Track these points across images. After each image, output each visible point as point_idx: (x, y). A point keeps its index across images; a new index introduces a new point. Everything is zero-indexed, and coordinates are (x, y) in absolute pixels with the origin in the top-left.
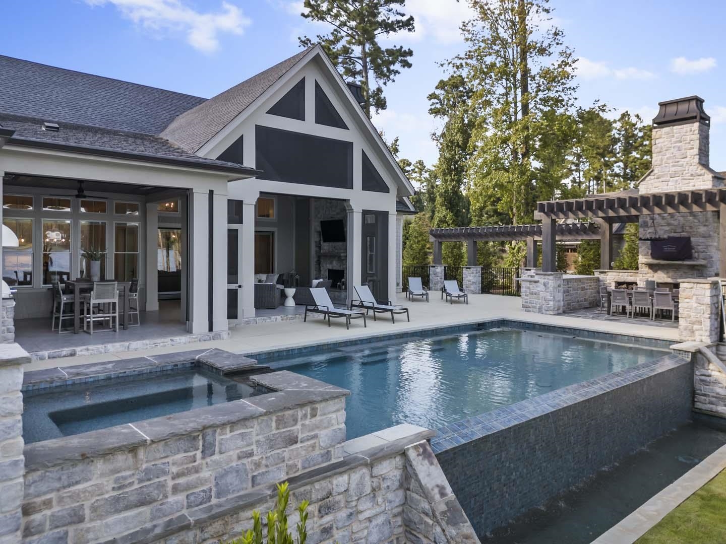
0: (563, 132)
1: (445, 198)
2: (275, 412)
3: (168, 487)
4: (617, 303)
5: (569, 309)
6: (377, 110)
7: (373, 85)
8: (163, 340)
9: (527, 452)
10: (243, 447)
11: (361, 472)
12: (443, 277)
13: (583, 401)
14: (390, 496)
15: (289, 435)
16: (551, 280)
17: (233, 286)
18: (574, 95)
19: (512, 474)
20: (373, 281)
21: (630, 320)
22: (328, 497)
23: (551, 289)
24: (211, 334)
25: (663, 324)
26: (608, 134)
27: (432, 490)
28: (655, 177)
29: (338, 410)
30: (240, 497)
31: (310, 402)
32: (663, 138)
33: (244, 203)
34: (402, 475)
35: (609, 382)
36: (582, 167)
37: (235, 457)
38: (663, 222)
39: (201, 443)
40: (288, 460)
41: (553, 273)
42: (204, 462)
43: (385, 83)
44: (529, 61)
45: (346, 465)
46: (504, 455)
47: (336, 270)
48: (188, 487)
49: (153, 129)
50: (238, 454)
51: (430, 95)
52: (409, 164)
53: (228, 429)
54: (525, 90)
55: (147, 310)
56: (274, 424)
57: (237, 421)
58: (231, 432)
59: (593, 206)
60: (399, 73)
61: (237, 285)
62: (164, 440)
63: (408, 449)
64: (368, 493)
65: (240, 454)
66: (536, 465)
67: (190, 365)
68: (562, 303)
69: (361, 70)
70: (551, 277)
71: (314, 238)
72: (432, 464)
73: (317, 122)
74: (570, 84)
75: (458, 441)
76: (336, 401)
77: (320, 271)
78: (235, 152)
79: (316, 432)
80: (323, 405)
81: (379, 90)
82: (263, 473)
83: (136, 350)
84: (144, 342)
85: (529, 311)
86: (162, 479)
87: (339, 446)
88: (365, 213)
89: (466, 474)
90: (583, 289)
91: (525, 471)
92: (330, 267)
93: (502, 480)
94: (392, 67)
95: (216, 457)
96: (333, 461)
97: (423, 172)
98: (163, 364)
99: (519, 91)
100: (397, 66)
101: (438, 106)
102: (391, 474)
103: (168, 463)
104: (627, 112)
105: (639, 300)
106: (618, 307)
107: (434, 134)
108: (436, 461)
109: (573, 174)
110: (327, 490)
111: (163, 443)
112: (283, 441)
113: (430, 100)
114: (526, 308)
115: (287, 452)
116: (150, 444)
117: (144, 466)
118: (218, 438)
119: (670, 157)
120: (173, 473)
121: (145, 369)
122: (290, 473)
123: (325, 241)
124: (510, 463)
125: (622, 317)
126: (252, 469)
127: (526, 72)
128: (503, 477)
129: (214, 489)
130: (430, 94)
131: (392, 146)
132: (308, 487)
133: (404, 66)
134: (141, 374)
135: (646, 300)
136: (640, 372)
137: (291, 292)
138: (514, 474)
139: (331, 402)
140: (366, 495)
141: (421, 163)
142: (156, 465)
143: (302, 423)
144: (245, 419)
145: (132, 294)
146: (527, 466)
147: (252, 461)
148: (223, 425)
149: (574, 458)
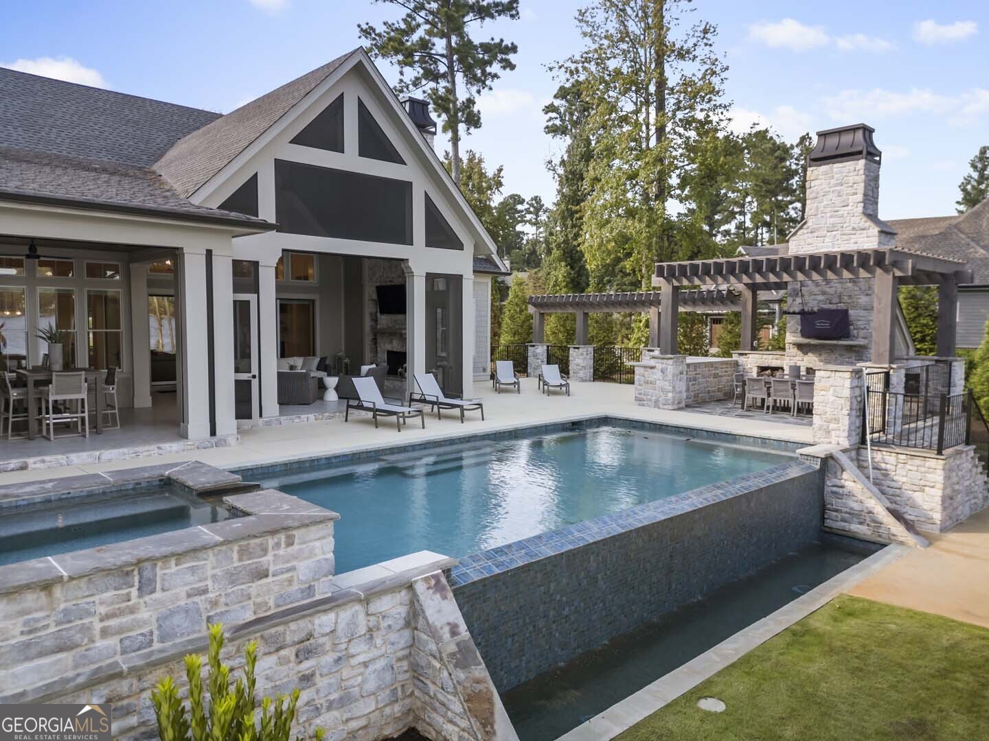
0: (707, 166)
1: (564, 250)
2: (236, 540)
3: (95, 630)
4: (755, 394)
5: (695, 403)
6: (468, 129)
7: (462, 93)
8: (146, 448)
9: (585, 582)
10: (195, 583)
11: (353, 610)
12: (545, 360)
13: (665, 520)
14: (393, 637)
15: (257, 568)
16: (670, 366)
17: (244, 376)
18: (728, 115)
19: (564, 609)
20: (444, 368)
21: (767, 417)
22: (309, 639)
23: (670, 377)
24: (214, 440)
25: (804, 422)
26: (783, 164)
27: (441, 628)
28: (809, 230)
29: (323, 538)
30: (190, 641)
31: (284, 529)
32: (820, 177)
33: (260, 264)
34: (408, 613)
35: (704, 496)
36: (748, 208)
37: (184, 594)
38: (816, 290)
39: (136, 579)
40: (256, 597)
41: (672, 356)
42: (141, 601)
43: (479, 92)
44: (666, 66)
45: (333, 602)
46: (552, 586)
47: (397, 352)
48: (120, 630)
49: (145, 157)
50: (187, 591)
51: (546, 107)
52: (522, 202)
53: (173, 562)
54: (661, 107)
55: (135, 406)
56: (235, 556)
57: (185, 552)
58: (176, 565)
59: (722, 270)
60: (498, 77)
61: (250, 375)
62: (87, 576)
63: (416, 582)
64: (363, 633)
65: (190, 592)
66: (598, 598)
67: (158, 483)
68: (684, 395)
69: (445, 73)
70: (670, 362)
71: (369, 308)
72: (444, 598)
73: (360, 155)
74: (718, 100)
75: (490, 570)
76: (320, 526)
77: (376, 352)
78: (245, 198)
79: (294, 563)
80: (303, 530)
81: (470, 102)
82: (222, 613)
83: (110, 460)
84: (121, 450)
85: (643, 405)
86: (86, 621)
87: (324, 579)
88: (431, 278)
89: (500, 610)
90: (716, 376)
91: (582, 604)
92: (389, 347)
93: (551, 617)
94: (488, 69)
95: (158, 595)
96: (318, 597)
97: (540, 213)
98: (120, 483)
99: (652, 110)
100: (495, 68)
101: (558, 122)
102: (394, 611)
103: (94, 602)
104: (808, 134)
105: (781, 391)
106: (754, 399)
107: (550, 162)
108: (451, 595)
109: (735, 218)
110: (306, 631)
111: (85, 579)
112: (248, 575)
113: (546, 113)
114: (639, 400)
115: (255, 588)
116: (68, 581)
117: (62, 606)
118: (159, 572)
119: (827, 204)
120: (101, 614)
121: (96, 488)
122: (259, 611)
123: (382, 312)
124: (561, 597)
125: (757, 413)
126: (206, 609)
127: (662, 84)
128: (552, 613)
129: (156, 633)
130: (547, 105)
131: (494, 178)
132: (281, 629)
133: (504, 68)
134: (91, 495)
135: (787, 391)
136: (749, 483)
137: (332, 382)
138: (567, 609)
139: (313, 528)
140: (360, 636)
141: (537, 199)
142: (78, 604)
143: (274, 553)
144: (195, 550)
145: (108, 386)
146: (585, 600)
147: (206, 600)
148: (165, 558)
149: (651, 588)
